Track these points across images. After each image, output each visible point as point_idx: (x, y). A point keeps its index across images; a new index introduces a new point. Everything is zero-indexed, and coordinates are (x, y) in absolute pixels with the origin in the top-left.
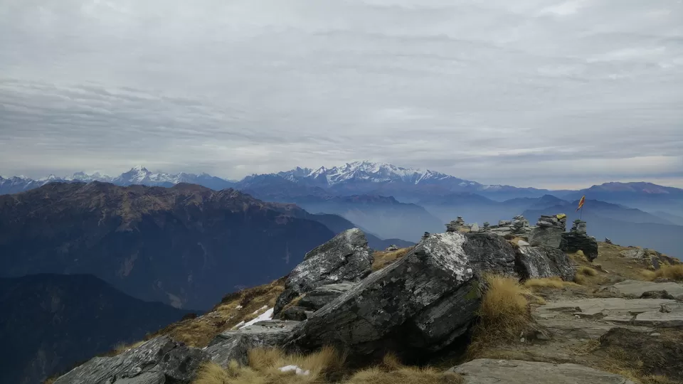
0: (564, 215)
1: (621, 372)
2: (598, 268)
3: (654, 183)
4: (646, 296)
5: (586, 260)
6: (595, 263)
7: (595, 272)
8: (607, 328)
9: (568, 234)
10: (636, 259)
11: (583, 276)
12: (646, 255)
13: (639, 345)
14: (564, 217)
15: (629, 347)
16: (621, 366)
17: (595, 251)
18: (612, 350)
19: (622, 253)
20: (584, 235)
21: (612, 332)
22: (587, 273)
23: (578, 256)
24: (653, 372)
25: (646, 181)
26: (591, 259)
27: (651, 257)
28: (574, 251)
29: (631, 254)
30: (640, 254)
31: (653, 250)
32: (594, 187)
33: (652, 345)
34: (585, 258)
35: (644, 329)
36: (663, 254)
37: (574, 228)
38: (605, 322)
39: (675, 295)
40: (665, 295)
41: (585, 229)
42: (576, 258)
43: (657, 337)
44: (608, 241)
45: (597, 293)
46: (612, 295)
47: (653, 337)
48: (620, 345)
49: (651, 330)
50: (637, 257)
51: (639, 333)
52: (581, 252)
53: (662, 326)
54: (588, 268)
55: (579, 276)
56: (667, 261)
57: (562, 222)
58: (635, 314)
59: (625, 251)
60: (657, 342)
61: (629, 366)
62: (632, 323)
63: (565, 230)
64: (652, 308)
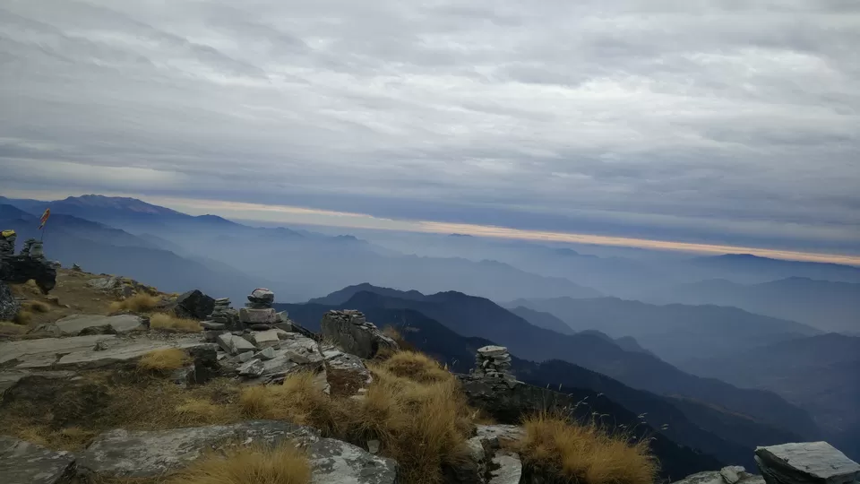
0: (13, 232)
1: (22, 432)
2: (55, 302)
3: (143, 200)
4: (85, 332)
5: (39, 292)
6: (51, 296)
7: (48, 306)
8: (16, 378)
9: (17, 257)
10: (105, 289)
11: (29, 313)
12: (117, 284)
13: (53, 394)
14: (13, 235)
15: (40, 399)
16: (23, 425)
17: (52, 280)
18: (16, 405)
19: (90, 282)
20: (39, 259)
21: (21, 382)
22: (37, 309)
23: (27, 287)
24: (65, 425)
25: (134, 197)
26: (46, 291)
27: (123, 286)
28: (24, 281)
29: (101, 283)
30: (111, 283)
31: (127, 278)
32: (71, 199)
33: (69, 392)
34: (37, 289)
35: (65, 373)
36: (140, 284)
37: (26, 250)
38: (18, 371)
39: (119, 329)
40: (108, 330)
41: (42, 252)
42: (25, 290)
43: (77, 381)
44: (77, 268)
45: (31, 334)
46: (49, 334)
47: (73, 382)
48: (27, 398)
49: (72, 373)
50: (107, 286)
51: (55, 379)
52: (32, 282)
53: (89, 367)
54: (38, 302)
55: (24, 314)
56: (142, 291)
57: (10, 242)
58: (60, 356)
59: (94, 280)
60: (75, 388)
61: (34, 423)
62: (54, 368)
63: (13, 253)
64: (84, 346)
